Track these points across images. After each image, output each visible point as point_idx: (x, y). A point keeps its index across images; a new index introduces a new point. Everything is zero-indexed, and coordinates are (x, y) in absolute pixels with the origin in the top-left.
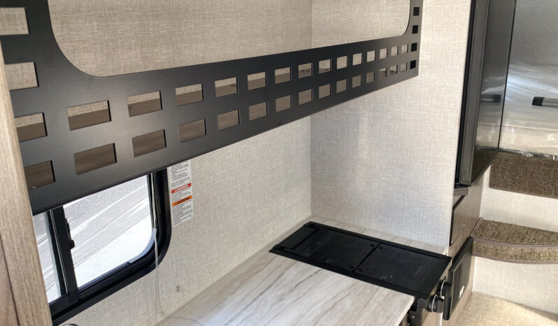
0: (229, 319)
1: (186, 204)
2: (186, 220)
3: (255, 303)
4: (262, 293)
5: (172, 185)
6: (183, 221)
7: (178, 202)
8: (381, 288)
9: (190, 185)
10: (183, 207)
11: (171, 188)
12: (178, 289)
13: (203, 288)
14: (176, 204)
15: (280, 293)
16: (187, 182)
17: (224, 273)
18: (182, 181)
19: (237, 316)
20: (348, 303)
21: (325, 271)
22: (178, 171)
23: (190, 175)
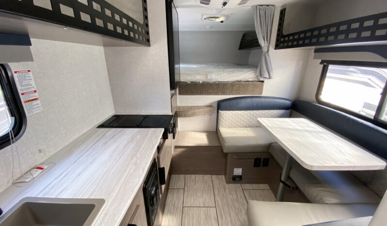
0: (78, 158)
1: (35, 102)
2: (37, 112)
3: (92, 148)
4: (95, 144)
5: (21, 89)
6: (35, 112)
7: (29, 101)
8: (151, 129)
9: (35, 91)
10: (33, 104)
11: (20, 92)
12: (40, 151)
13: (59, 149)
14: (27, 102)
15: (105, 141)
16: (33, 89)
17: (71, 140)
18: (28, 89)
19: (83, 155)
20: (138, 137)
21: (125, 129)
22: (24, 82)
23: (34, 85)
